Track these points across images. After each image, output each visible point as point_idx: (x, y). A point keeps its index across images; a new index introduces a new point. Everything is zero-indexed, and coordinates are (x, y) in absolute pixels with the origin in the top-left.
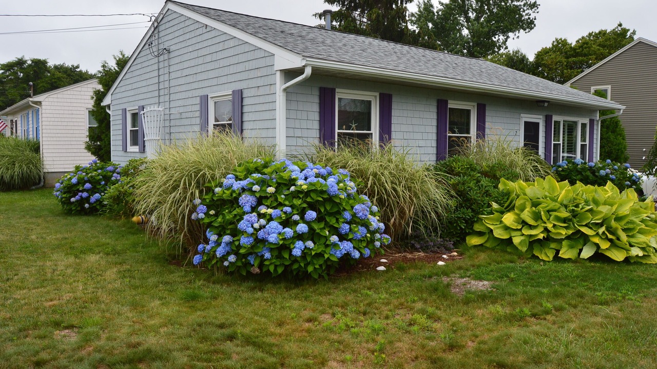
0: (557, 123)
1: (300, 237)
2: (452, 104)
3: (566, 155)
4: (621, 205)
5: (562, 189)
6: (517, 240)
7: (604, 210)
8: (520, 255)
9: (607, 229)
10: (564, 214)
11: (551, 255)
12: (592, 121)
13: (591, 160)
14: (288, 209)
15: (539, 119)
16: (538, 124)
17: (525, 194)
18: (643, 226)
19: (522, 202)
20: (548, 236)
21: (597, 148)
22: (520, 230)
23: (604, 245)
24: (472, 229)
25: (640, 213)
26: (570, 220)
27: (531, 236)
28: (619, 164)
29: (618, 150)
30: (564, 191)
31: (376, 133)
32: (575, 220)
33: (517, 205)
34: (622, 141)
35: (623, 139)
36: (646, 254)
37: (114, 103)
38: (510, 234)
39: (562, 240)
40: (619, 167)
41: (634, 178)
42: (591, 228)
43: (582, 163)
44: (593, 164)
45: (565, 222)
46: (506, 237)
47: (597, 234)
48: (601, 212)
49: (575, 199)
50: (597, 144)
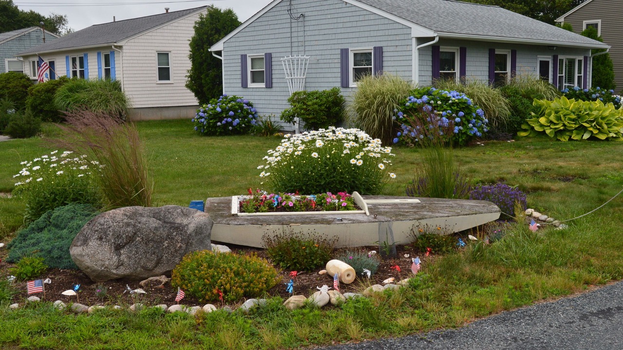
0: (561, 61)
1: (457, 124)
2: (498, 52)
3: (567, 84)
4: (604, 111)
5: (571, 103)
6: (548, 131)
7: (595, 113)
8: (551, 139)
9: (597, 123)
10: (573, 116)
11: (567, 138)
12: (586, 58)
13: (585, 87)
14: (450, 112)
15: (549, 58)
16: (549, 62)
17: (550, 107)
18: (616, 122)
19: (549, 111)
20: (565, 128)
21: (589, 78)
22: (549, 126)
23: (595, 132)
24: (520, 128)
25: (615, 115)
26: (577, 120)
27: (556, 128)
28: (606, 90)
29: (607, 79)
30: (572, 105)
31: (458, 72)
32: (579, 120)
33: (546, 113)
34: (610, 71)
35: (611, 70)
36: (617, 136)
37: (226, 49)
38: (544, 128)
39: (573, 130)
40: (606, 92)
41: (616, 100)
42: (588, 123)
43: (579, 90)
44: (587, 90)
45: (573, 121)
46: (541, 130)
47: (592, 126)
48: (594, 115)
49: (579, 108)
50: (589, 75)
